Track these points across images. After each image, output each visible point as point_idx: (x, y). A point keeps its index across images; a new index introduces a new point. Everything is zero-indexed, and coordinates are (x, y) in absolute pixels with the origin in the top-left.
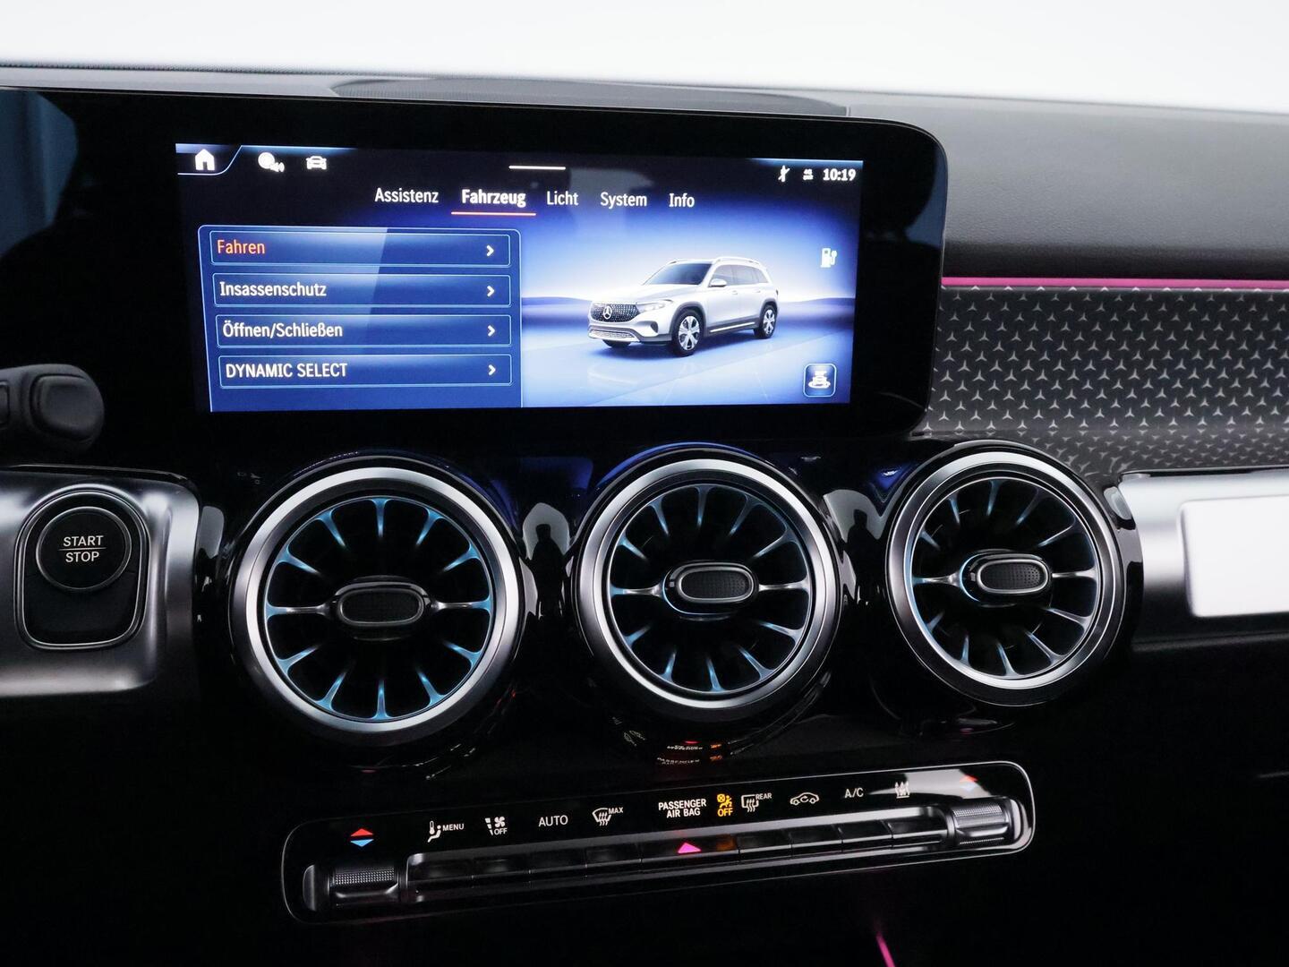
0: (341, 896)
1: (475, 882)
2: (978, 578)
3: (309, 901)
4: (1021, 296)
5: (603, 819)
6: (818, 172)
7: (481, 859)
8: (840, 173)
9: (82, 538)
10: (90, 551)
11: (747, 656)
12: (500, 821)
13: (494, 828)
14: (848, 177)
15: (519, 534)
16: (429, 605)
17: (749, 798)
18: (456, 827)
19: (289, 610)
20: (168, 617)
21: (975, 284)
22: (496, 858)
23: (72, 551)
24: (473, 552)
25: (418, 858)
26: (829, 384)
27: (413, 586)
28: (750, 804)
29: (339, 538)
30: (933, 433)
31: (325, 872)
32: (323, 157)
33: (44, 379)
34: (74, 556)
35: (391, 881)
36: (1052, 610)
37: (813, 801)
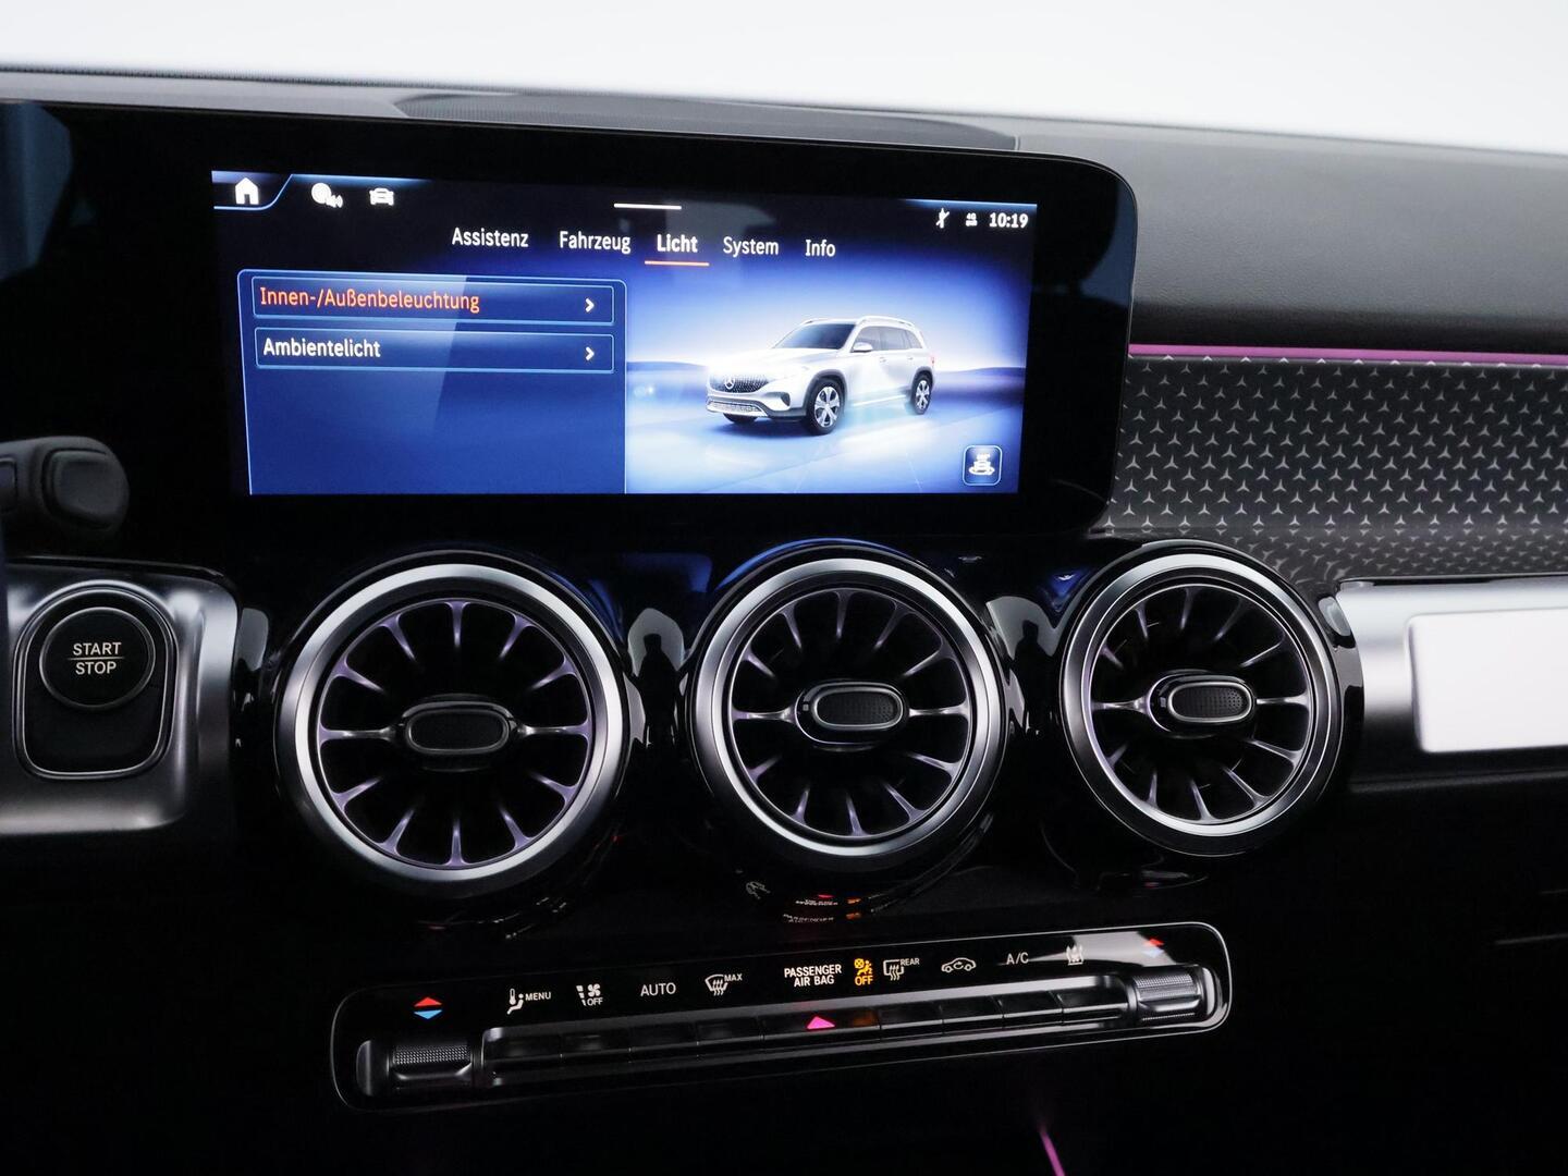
0: (402, 1077)
1: (564, 1062)
2: (1170, 704)
3: (365, 1086)
4: (1222, 368)
5: (718, 987)
6: (984, 217)
7: (572, 1034)
8: (1009, 218)
9: (96, 645)
10: (106, 661)
11: (894, 793)
12: (594, 990)
13: (587, 997)
14: (1019, 223)
15: (623, 646)
16: (515, 729)
17: (893, 964)
18: (542, 996)
19: (347, 734)
20: (200, 741)
21: (1168, 353)
22: (585, 1034)
23: (83, 661)
24: (568, 667)
25: (496, 1033)
26: (993, 470)
27: (497, 707)
28: (894, 970)
29: (407, 648)
30: (1116, 530)
31: (383, 1049)
32: (390, 189)
33: (58, 454)
34: (86, 667)
35: (463, 1061)
36: (1256, 743)
37: (969, 968)
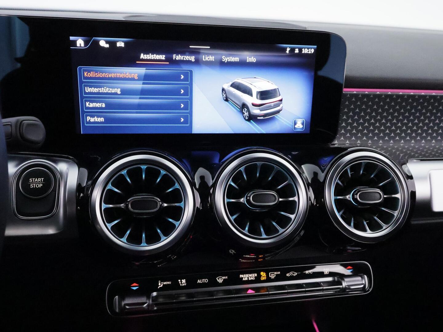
0: (127, 307)
1: (175, 303)
2: (358, 197)
3: (116, 309)
4: (371, 96)
5: (220, 280)
6: (300, 50)
7: (177, 294)
8: (308, 50)
9: (36, 179)
10: (39, 184)
11: (274, 224)
12: (184, 281)
13: (181, 283)
14: (311, 52)
15: (193, 179)
16: (161, 204)
17: (272, 274)
18: (168, 283)
19: (111, 206)
20: (67, 208)
21: (355, 91)
22: (181, 294)
23: (33, 184)
24: (177, 186)
25: (155, 294)
26: (302, 126)
27: (155, 198)
28: (272, 276)
29: (129, 180)
30: (338, 144)
31: (122, 298)
32: (123, 42)
33: (24, 122)
34: (33, 186)
35: (145, 302)
36: (383, 209)
37: (294, 275)
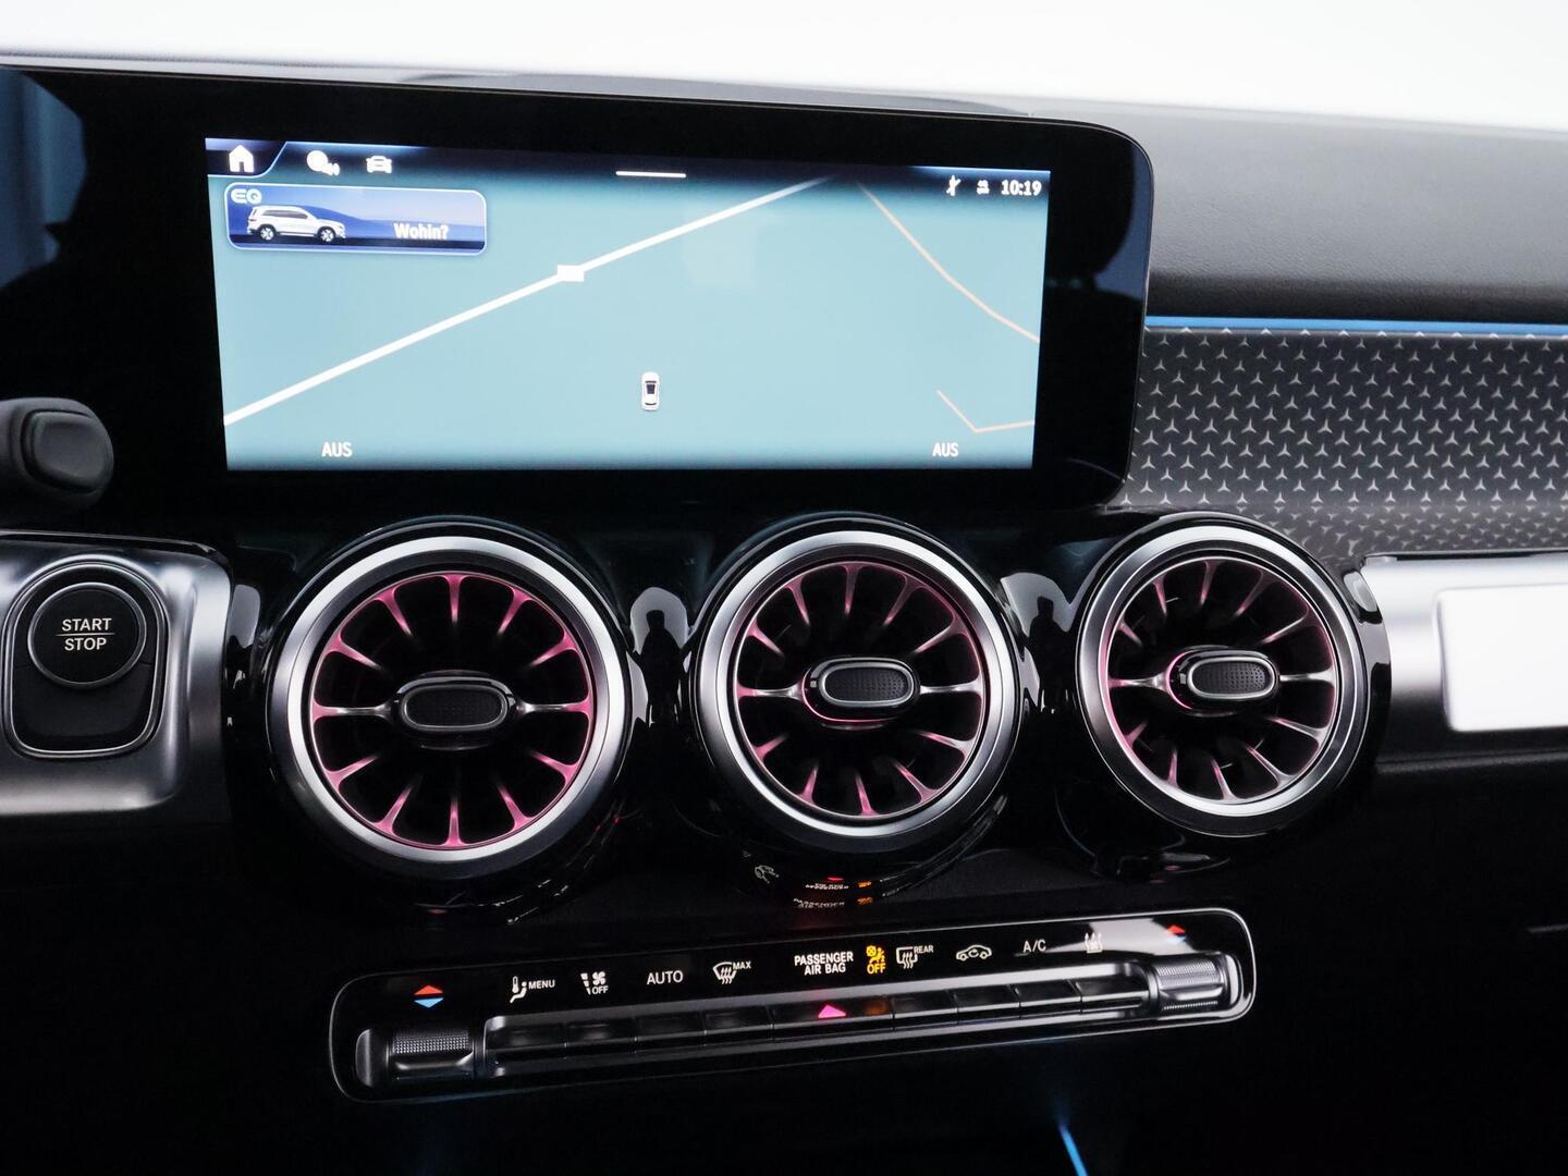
0: (402, 1067)
1: (569, 1051)
2: (1189, 679)
3: (364, 1076)
4: (1241, 341)
5: (726, 974)
6: (995, 184)
7: (578, 1023)
8: (1022, 186)
9: (86, 621)
10: (95, 637)
11: (906, 773)
12: (599, 977)
13: (591, 986)
14: (1032, 190)
15: (625, 622)
16: (514, 706)
17: (906, 951)
18: (546, 984)
19: (341, 711)
20: (192, 719)
21: (1185, 325)
22: (590, 1023)
23: (73, 637)
24: (569, 643)
25: (498, 1022)
27: (494, 682)
28: (907, 958)
29: (403, 624)
30: (1132, 505)
31: (383, 1038)
32: (388, 156)
34: (75, 644)
35: (464, 1051)
36: (1280, 721)
37: (984, 956)
